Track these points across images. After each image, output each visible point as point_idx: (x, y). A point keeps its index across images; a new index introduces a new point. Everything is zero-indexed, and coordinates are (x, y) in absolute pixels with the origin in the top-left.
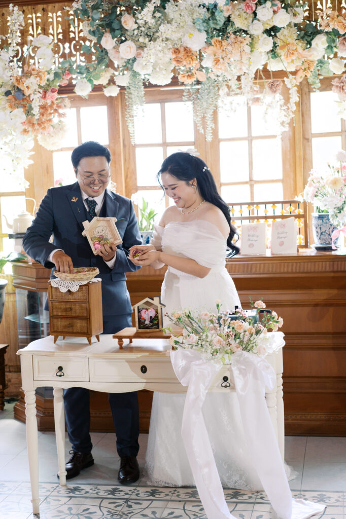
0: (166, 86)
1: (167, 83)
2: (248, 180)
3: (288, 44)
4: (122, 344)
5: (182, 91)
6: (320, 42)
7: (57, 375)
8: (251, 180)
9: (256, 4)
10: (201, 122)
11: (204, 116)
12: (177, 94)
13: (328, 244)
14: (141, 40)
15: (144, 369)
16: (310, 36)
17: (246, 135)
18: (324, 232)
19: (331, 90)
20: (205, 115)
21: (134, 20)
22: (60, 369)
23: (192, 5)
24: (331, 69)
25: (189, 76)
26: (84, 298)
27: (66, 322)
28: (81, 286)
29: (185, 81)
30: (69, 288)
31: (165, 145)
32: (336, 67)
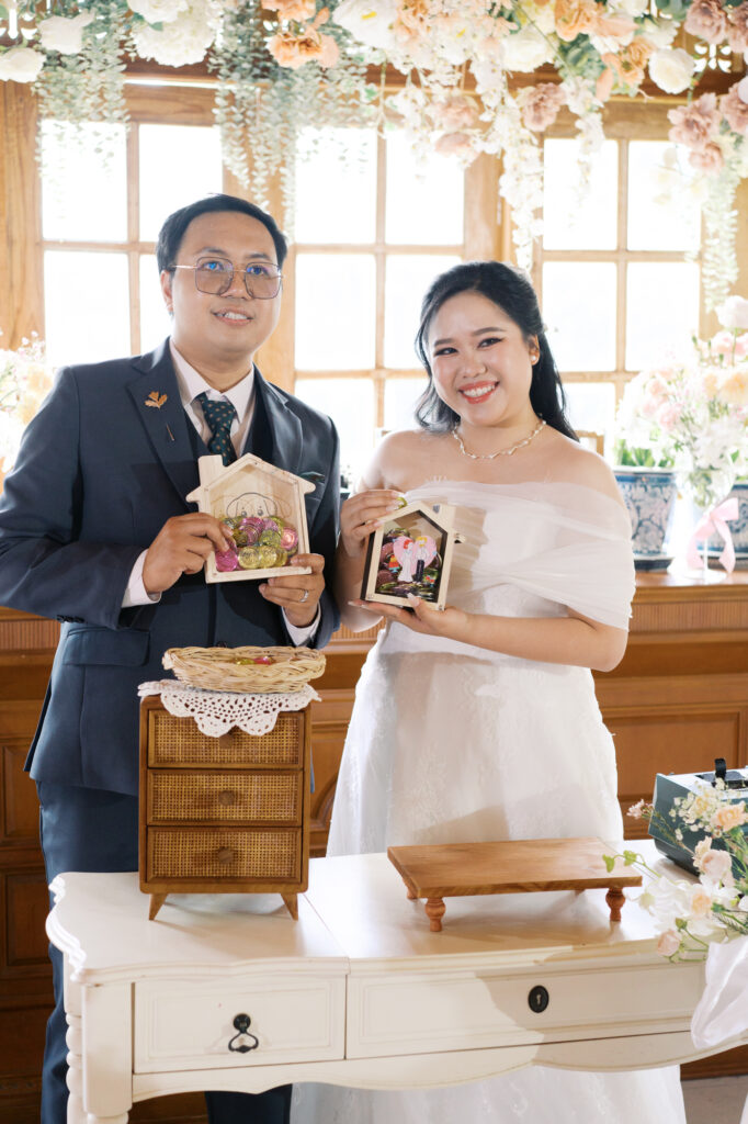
2: (371, 365)
4: (441, 914)
5: (212, 93)
7: (233, 1049)
8: (379, 367)
10: (266, 189)
11: (278, 172)
12: (176, 100)
13: (654, 553)
15: (538, 999)
17: (369, 238)
18: (649, 519)
19: (666, 138)
20: (282, 170)
22: (242, 1022)
24: (655, 77)
25: (307, 44)
26: (286, 755)
27: (206, 843)
28: (281, 715)
29: (286, 58)
30: (237, 723)
31: (134, 247)
32: (674, 74)
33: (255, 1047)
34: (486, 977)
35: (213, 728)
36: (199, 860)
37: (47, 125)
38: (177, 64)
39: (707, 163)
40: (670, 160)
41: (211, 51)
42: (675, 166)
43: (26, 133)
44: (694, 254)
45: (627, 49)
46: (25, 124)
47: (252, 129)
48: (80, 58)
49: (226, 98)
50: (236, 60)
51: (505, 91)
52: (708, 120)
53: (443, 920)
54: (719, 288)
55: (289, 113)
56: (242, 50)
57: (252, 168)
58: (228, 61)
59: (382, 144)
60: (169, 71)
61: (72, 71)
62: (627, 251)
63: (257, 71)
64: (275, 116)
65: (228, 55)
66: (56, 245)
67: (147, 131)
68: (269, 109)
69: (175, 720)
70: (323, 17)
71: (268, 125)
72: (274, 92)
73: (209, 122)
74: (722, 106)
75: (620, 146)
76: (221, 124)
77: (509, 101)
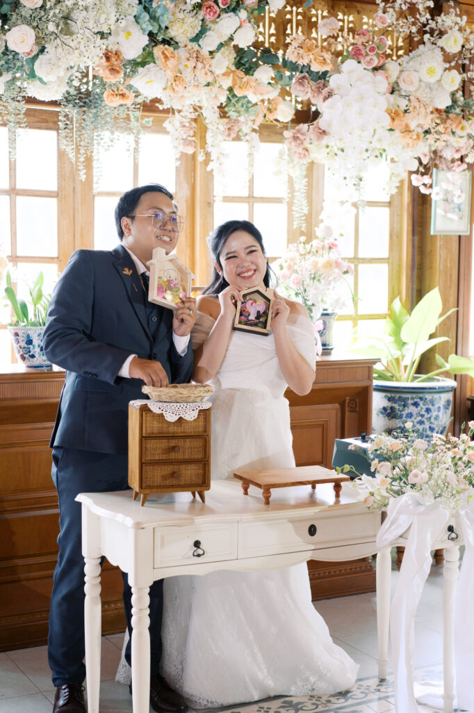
4: (270, 497)
6: (265, 73)
7: (194, 555)
9: (222, 10)
11: (90, 155)
15: (312, 530)
16: (244, 64)
20: (93, 155)
22: (197, 544)
25: (123, 95)
26: (201, 429)
27: (167, 470)
28: (200, 411)
30: (181, 415)
31: (13, 192)
32: (285, 113)
33: (203, 554)
34: (292, 521)
35: (171, 418)
36: (164, 478)
38: (47, 101)
39: (301, 157)
44: (287, 200)
51: (218, 123)
52: (305, 137)
53: (270, 499)
62: (253, 197)
63: (82, 104)
69: (154, 415)
70: (128, 82)
72: (89, 114)
73: (55, 128)
74: (311, 130)
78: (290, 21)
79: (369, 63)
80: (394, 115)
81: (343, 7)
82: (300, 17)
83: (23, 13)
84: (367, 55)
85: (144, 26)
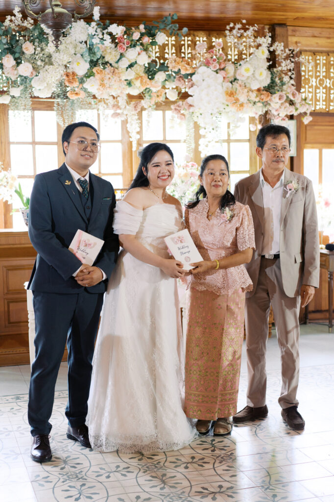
0: (47, 98)
1: (48, 97)
3: (141, 77)
5: (53, 102)
6: (160, 76)
8: (100, 173)
9: (127, 47)
12: (44, 104)
14: (39, 63)
16: (151, 72)
21: (34, 47)
23: (75, 40)
24: (168, 97)
25: (77, 94)
29: (72, 97)
31: (34, 143)
32: (173, 96)
37: (10, 112)
38: (44, 97)
39: (181, 119)
40: (173, 117)
41: (53, 93)
42: (175, 119)
43: (5, 114)
44: (183, 141)
45: (158, 91)
46: (5, 112)
47: (64, 112)
48: (19, 97)
49: (57, 104)
50: (59, 95)
51: (126, 104)
52: (180, 108)
54: (189, 150)
55: (73, 108)
56: (61, 92)
57: (64, 122)
58: (57, 95)
59: (99, 115)
60: (42, 98)
61: (17, 99)
63: (64, 97)
64: (70, 109)
65: (57, 93)
66: (13, 143)
67: (36, 112)
68: (68, 107)
70: (81, 86)
71: (68, 111)
72: (69, 103)
73: (53, 110)
74: (184, 105)
75: (163, 112)
76: (56, 111)
77: (127, 107)
78: (184, 45)
79: (215, 67)
80: (231, 94)
81: (215, 34)
82: (189, 42)
83: (26, 57)
84: (213, 63)
85: (85, 59)
